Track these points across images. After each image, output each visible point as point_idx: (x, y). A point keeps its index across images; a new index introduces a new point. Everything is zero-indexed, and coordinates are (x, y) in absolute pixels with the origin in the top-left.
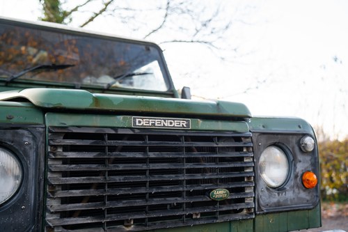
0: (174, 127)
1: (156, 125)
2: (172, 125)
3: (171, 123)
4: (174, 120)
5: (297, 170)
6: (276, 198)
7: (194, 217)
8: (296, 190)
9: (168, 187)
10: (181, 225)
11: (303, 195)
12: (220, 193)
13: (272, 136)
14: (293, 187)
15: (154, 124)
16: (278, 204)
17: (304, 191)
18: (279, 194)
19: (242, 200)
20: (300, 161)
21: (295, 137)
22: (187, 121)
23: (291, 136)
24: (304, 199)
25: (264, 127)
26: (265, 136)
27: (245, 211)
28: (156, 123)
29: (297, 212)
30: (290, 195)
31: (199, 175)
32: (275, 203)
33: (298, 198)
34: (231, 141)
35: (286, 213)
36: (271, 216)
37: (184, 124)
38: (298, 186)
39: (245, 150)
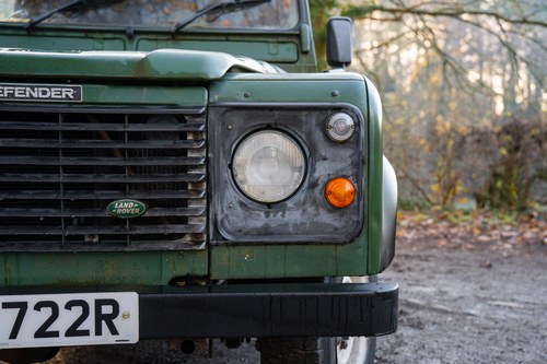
0: (50, 98)
1: (16, 95)
2: (47, 96)
3: (44, 93)
4: (50, 88)
5: (316, 175)
6: (259, 220)
7: (87, 239)
8: (311, 210)
9: (31, 192)
10: (58, 250)
11: (325, 218)
12: (126, 206)
13: (260, 112)
14: (304, 203)
15: (13, 94)
16: (266, 231)
17: (330, 211)
18: (267, 215)
19: (183, 220)
20: (325, 159)
21: (315, 114)
22: (74, 88)
23: (305, 113)
24: (326, 225)
25: (246, 96)
26: (243, 112)
27: (188, 238)
28: (16, 93)
29: (307, 248)
30: (293, 216)
31: (90, 176)
32: (257, 229)
33: (312, 223)
34: (171, 122)
35: (283, 247)
36: (247, 249)
37: (70, 95)
38: (314, 203)
39: (190, 137)
